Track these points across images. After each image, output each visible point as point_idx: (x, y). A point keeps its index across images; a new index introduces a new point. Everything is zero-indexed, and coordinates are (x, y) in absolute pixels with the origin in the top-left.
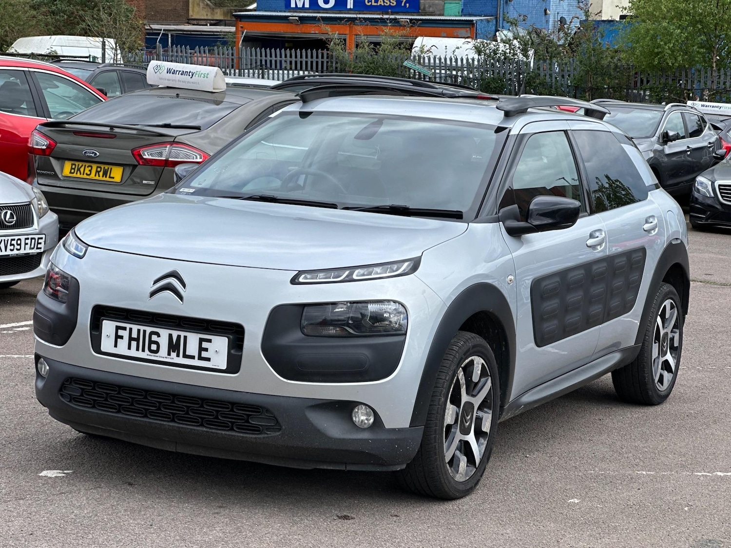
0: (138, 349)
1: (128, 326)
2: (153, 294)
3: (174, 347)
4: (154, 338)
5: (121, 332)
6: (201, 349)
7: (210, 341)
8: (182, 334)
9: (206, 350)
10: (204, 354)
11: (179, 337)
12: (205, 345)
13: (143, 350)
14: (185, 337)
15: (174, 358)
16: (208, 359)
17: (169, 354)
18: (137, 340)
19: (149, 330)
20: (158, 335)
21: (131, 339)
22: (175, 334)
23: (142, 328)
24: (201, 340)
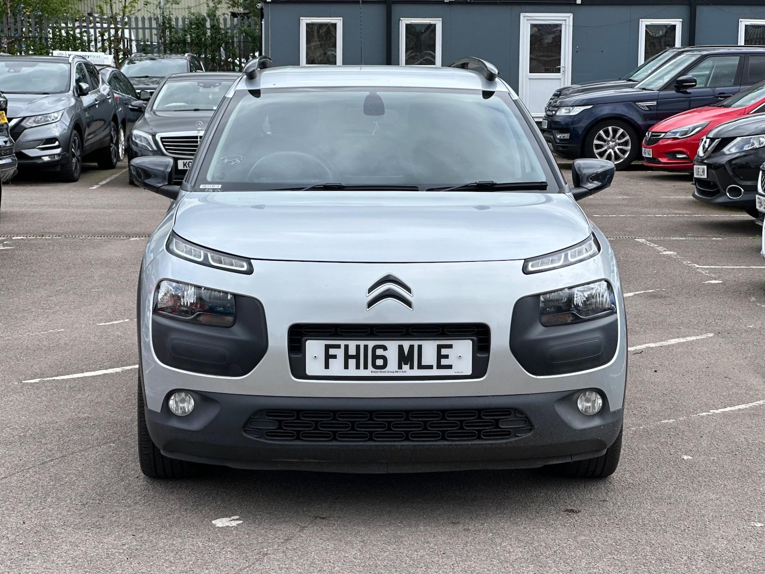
0: (358, 367)
1: (342, 343)
2: (370, 304)
3: (405, 358)
4: (379, 352)
5: (332, 351)
6: (440, 357)
7: (450, 346)
8: (416, 343)
9: (446, 357)
10: (444, 362)
11: (412, 347)
12: (444, 352)
13: (366, 367)
14: (420, 347)
15: (406, 371)
16: (450, 367)
17: (400, 367)
18: (357, 357)
19: (371, 344)
20: (385, 348)
21: (347, 357)
22: (406, 345)
23: (362, 343)
24: (440, 347)
